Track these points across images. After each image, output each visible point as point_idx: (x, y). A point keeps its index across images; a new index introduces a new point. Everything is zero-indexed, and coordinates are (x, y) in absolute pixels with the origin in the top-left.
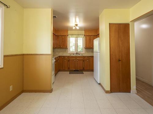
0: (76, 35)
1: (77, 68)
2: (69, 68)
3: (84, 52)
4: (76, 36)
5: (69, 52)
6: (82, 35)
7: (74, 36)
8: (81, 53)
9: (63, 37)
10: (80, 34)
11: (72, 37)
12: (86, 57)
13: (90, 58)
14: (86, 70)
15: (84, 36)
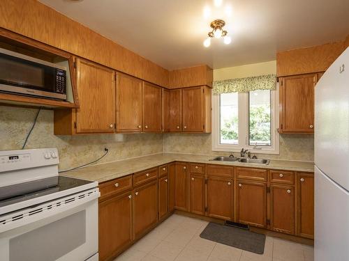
0: (239, 80)
1: (238, 214)
2: (206, 210)
3: (275, 150)
4: (240, 86)
5: (215, 147)
6: (268, 77)
7: (234, 86)
8: (264, 151)
9: (192, 93)
10: (260, 77)
11: (226, 90)
12: (281, 175)
13: (302, 180)
14: (279, 232)
15: (275, 80)
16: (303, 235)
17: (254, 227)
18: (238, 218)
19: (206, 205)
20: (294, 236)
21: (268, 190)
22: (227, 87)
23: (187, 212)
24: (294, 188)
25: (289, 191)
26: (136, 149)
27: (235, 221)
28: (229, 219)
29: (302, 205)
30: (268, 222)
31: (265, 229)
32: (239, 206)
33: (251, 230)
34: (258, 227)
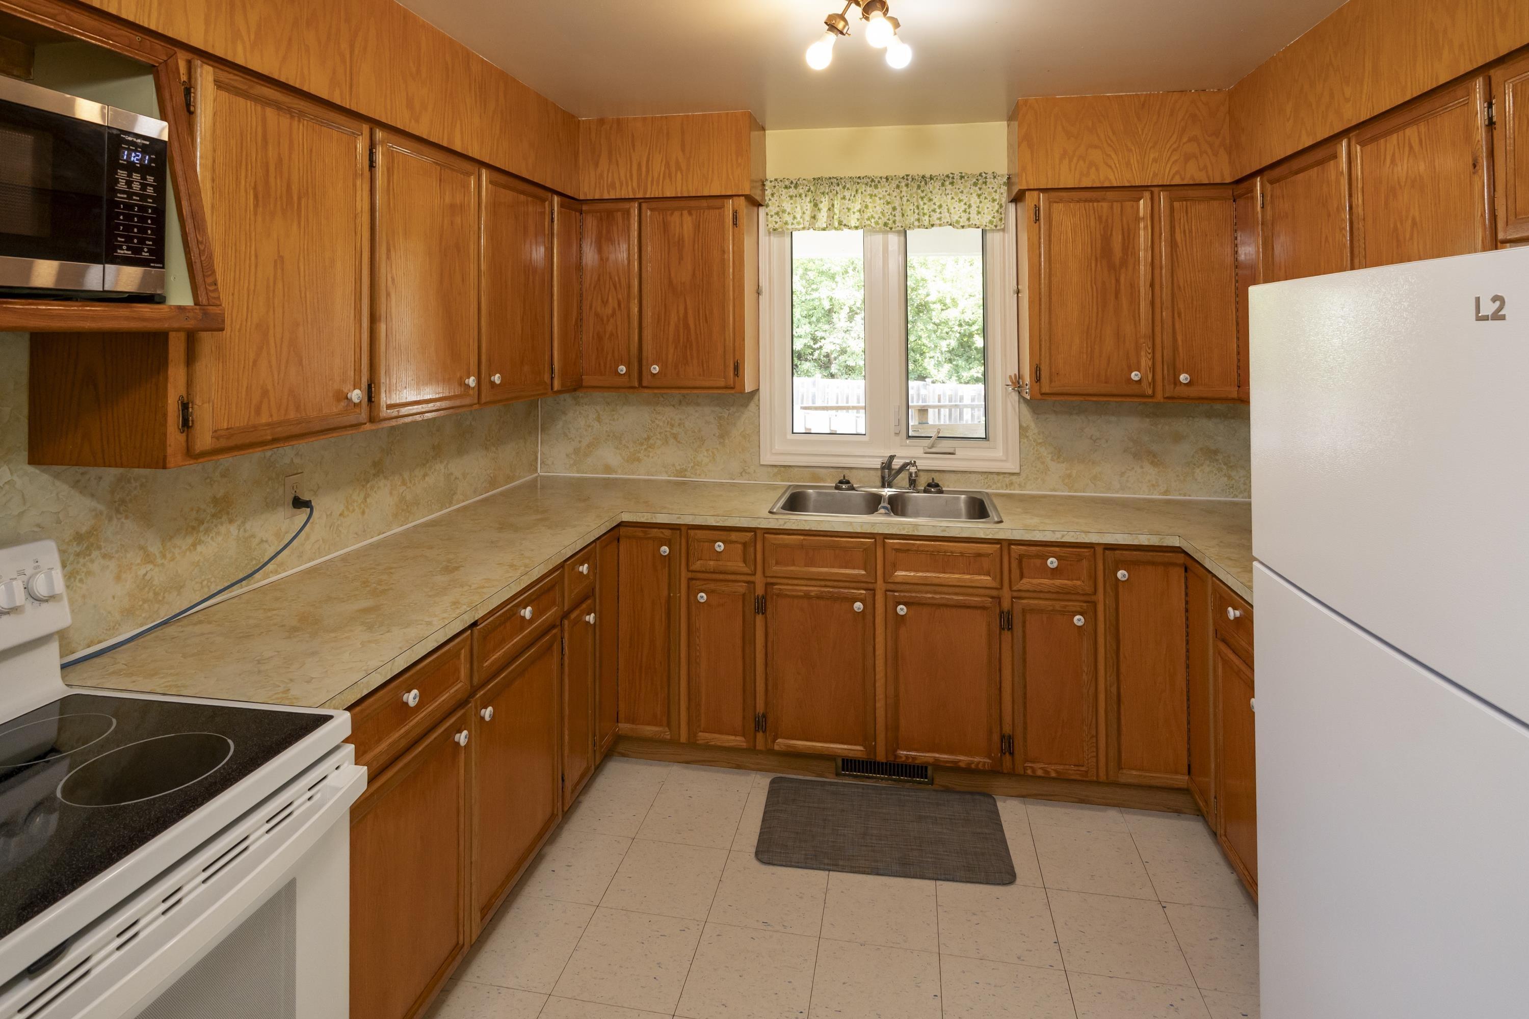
0: (873, 182)
2: (761, 723)
3: (1003, 455)
4: (877, 208)
6: (981, 180)
7: (854, 206)
8: (965, 459)
9: (683, 225)
10: (949, 180)
11: (823, 217)
12: (1052, 562)
13: (1122, 574)
14: (1046, 778)
15: (1002, 195)
16: (1129, 776)
17: (955, 769)
18: (894, 743)
19: (760, 708)
20: (1098, 783)
21: (1006, 621)
22: (824, 206)
23: (674, 743)
24: (1094, 604)
25: (1078, 620)
26: (430, 480)
27: (881, 757)
28: (855, 750)
29: (1123, 669)
30: (1008, 744)
31: (995, 772)
32: (897, 696)
33: (941, 780)
34: (969, 771)
